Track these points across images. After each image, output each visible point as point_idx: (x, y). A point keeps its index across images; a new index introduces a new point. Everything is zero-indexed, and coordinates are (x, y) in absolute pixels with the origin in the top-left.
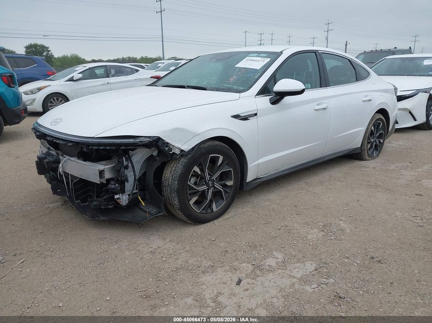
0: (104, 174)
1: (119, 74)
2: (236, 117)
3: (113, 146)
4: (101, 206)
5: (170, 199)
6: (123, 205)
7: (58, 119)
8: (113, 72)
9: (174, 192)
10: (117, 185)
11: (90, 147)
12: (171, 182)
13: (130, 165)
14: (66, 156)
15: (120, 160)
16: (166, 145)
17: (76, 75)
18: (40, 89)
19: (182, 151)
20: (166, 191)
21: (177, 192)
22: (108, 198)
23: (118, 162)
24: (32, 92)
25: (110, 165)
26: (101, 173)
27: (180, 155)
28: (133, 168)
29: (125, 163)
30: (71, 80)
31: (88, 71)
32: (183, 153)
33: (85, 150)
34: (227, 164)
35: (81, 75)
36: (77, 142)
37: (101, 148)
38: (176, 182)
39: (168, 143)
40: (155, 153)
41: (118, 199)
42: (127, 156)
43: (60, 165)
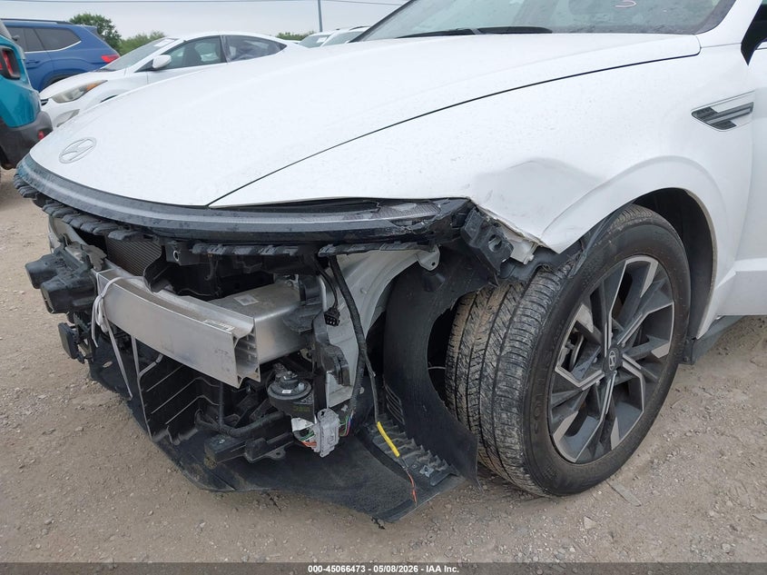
0: (253, 349)
1: (247, 55)
2: (705, 114)
3: (290, 244)
4: (242, 450)
5: (487, 427)
6: (323, 455)
7: (82, 140)
8: (233, 51)
9: (511, 405)
10: (301, 386)
11: (196, 250)
12: (497, 370)
13: (342, 306)
14: (118, 270)
15: (309, 292)
16: (490, 233)
17: (159, 59)
18: (85, 90)
19: (540, 250)
20: (472, 398)
21: (519, 407)
22: (266, 425)
23: (303, 296)
24: (71, 97)
25: (271, 310)
26: (243, 347)
27: (532, 267)
28: (355, 316)
29: (327, 301)
30: (149, 68)
31: (183, 49)
32: (544, 258)
33: (175, 257)
34: (664, 289)
35: (167, 58)
36: (144, 229)
37: (243, 251)
38: (520, 372)
39: (497, 224)
40: (430, 260)
41: (304, 432)
42: (329, 271)
43: (97, 302)
